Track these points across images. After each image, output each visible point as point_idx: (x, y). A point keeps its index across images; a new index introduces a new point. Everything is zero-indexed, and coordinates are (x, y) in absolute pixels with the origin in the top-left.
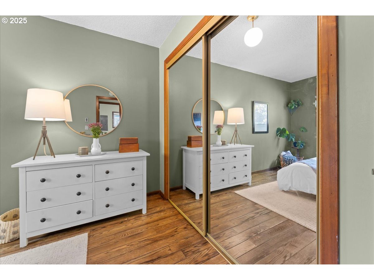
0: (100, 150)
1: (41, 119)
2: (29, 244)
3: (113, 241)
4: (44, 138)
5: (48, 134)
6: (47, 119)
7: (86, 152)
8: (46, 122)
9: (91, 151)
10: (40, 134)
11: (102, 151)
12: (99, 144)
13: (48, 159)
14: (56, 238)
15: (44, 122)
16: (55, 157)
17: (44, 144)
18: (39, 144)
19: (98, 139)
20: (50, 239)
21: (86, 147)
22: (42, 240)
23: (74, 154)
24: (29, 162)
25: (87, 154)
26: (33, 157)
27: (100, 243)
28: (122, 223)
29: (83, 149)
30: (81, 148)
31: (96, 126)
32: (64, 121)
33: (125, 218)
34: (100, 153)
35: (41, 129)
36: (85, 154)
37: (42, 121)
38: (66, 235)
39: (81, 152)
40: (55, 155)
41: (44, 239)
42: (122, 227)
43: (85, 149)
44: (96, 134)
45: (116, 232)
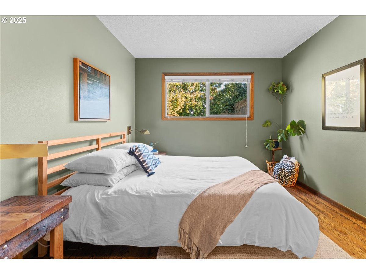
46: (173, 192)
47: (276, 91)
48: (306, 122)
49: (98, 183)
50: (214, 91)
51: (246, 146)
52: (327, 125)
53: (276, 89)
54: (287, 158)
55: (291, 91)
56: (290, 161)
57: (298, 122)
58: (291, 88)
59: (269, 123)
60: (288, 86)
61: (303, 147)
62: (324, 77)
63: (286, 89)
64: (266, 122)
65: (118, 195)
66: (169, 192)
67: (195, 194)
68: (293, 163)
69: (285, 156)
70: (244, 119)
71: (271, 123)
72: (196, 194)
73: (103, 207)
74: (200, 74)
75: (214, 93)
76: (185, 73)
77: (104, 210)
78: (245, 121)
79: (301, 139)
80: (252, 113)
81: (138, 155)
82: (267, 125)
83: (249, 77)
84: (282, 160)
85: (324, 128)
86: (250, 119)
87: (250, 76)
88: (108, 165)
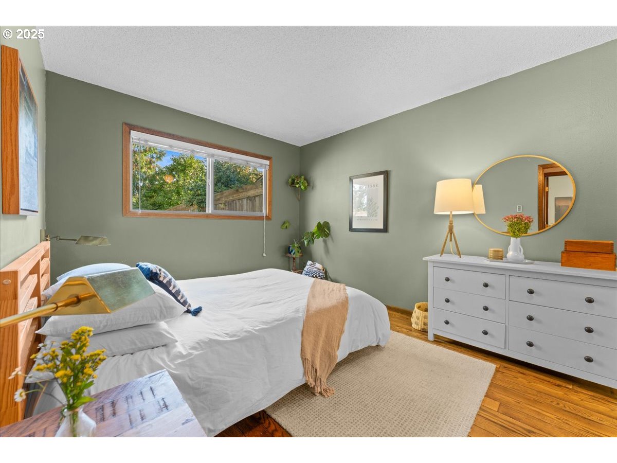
0: (521, 256)
1: (448, 213)
2: (435, 341)
3: (533, 396)
4: (451, 234)
5: (455, 230)
6: (454, 213)
7: (499, 256)
8: (453, 215)
9: (508, 255)
10: (447, 230)
11: (525, 258)
12: (521, 247)
13: (455, 258)
14: (459, 350)
15: (451, 216)
16: (460, 257)
17: (451, 240)
18: (446, 240)
19: (518, 239)
20: (453, 348)
21: (501, 250)
22: (446, 344)
23: (483, 257)
24: (437, 257)
25: (502, 259)
26: (440, 254)
27: (511, 386)
28: (559, 386)
29: (495, 251)
30: (492, 249)
31: (515, 219)
32: (473, 214)
33: (569, 384)
34: (522, 261)
35: (447, 225)
36: (498, 259)
37: (449, 215)
38: (469, 353)
39: (492, 255)
40: (461, 256)
41: (448, 344)
42: (559, 392)
43: (498, 251)
44: (516, 231)
45: (541, 390)
46: (277, 320)
47: (298, 186)
48: (331, 224)
49: (140, 345)
50: (149, 166)
51: (264, 255)
52: (354, 227)
53: (298, 183)
54: (312, 265)
55: (313, 188)
56: (316, 268)
57: (323, 223)
58: (311, 184)
59: (287, 224)
60: (309, 183)
61: (327, 250)
62: (351, 180)
63: (306, 184)
64: (284, 223)
65: (202, 350)
66: (273, 322)
67: (300, 315)
68: (319, 269)
69: (309, 262)
70: (261, 218)
71: (290, 224)
72: (302, 315)
73: (190, 378)
74: (200, 143)
75: (150, 168)
76: (173, 135)
77: (193, 382)
78: (262, 221)
79: (325, 242)
80: (270, 210)
81: (167, 282)
82: (285, 227)
83: (267, 162)
84: (307, 267)
85: (351, 229)
86: (268, 218)
87: (269, 161)
88: (162, 304)
